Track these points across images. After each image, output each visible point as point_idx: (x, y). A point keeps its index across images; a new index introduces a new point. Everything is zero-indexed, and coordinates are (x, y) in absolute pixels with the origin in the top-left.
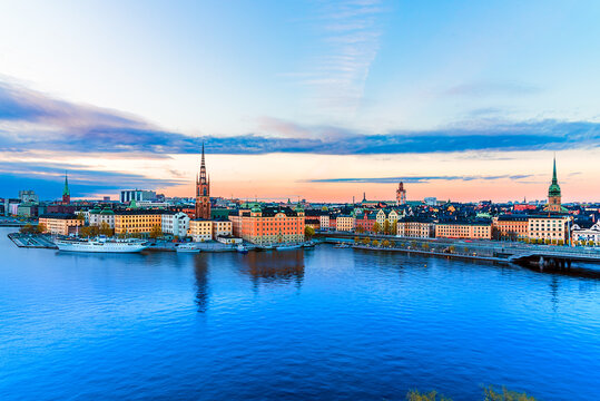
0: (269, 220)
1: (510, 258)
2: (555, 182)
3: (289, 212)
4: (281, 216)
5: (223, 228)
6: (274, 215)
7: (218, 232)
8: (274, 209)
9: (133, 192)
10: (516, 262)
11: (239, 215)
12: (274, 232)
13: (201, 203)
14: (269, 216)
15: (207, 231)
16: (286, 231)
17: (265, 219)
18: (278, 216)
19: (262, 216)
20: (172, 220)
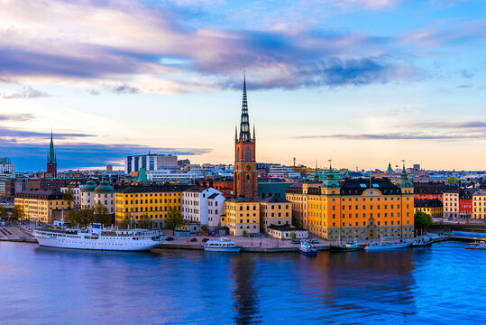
0: (351, 199)
4: (372, 193)
7: (270, 220)
8: (362, 181)
9: (144, 157)
11: (302, 193)
12: (361, 220)
13: (243, 174)
14: (353, 194)
15: (251, 218)
16: (382, 219)
17: (347, 198)
18: (366, 193)
19: (341, 194)
20: (198, 199)
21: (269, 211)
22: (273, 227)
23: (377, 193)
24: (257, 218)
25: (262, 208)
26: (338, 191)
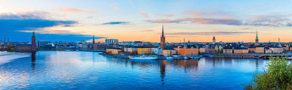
0: (189, 49)
1: (259, 57)
2: (257, 37)
3: (195, 47)
4: (192, 48)
5: (174, 52)
6: (190, 48)
7: (172, 53)
8: (190, 46)
9: (110, 40)
10: (260, 58)
11: (178, 48)
12: (190, 53)
13: (163, 44)
14: (189, 48)
15: (169, 53)
16: (194, 53)
17: (188, 49)
18: (191, 48)
19: (188, 48)
20: (156, 49)
21: (172, 51)
22: (173, 54)
23: (193, 48)
24: (170, 53)
25: (171, 51)
26: (187, 47)
